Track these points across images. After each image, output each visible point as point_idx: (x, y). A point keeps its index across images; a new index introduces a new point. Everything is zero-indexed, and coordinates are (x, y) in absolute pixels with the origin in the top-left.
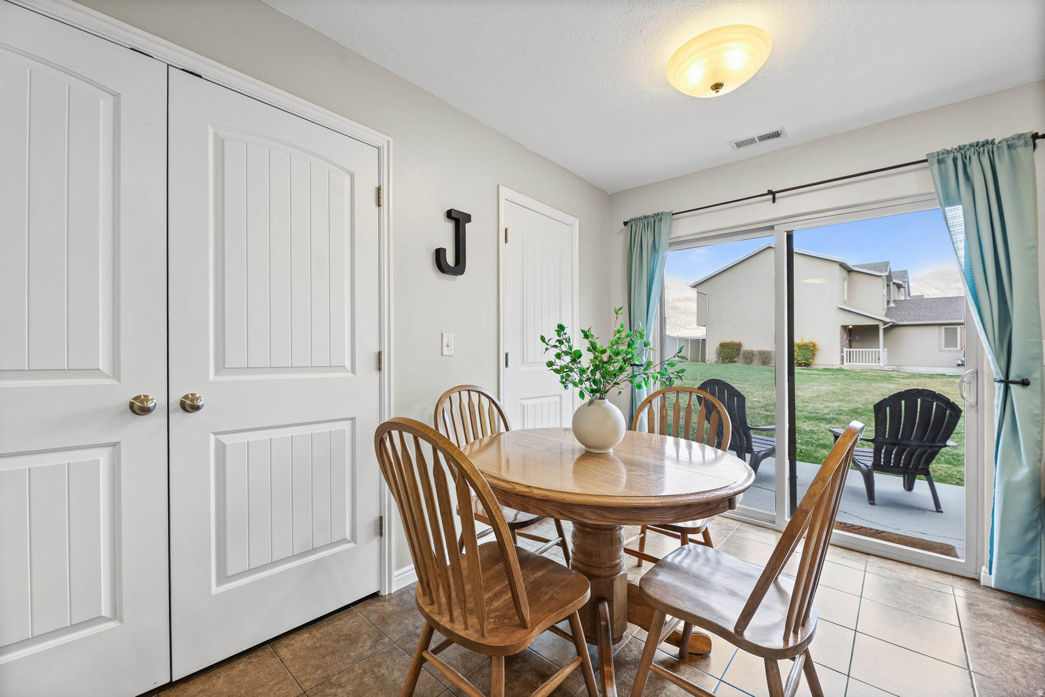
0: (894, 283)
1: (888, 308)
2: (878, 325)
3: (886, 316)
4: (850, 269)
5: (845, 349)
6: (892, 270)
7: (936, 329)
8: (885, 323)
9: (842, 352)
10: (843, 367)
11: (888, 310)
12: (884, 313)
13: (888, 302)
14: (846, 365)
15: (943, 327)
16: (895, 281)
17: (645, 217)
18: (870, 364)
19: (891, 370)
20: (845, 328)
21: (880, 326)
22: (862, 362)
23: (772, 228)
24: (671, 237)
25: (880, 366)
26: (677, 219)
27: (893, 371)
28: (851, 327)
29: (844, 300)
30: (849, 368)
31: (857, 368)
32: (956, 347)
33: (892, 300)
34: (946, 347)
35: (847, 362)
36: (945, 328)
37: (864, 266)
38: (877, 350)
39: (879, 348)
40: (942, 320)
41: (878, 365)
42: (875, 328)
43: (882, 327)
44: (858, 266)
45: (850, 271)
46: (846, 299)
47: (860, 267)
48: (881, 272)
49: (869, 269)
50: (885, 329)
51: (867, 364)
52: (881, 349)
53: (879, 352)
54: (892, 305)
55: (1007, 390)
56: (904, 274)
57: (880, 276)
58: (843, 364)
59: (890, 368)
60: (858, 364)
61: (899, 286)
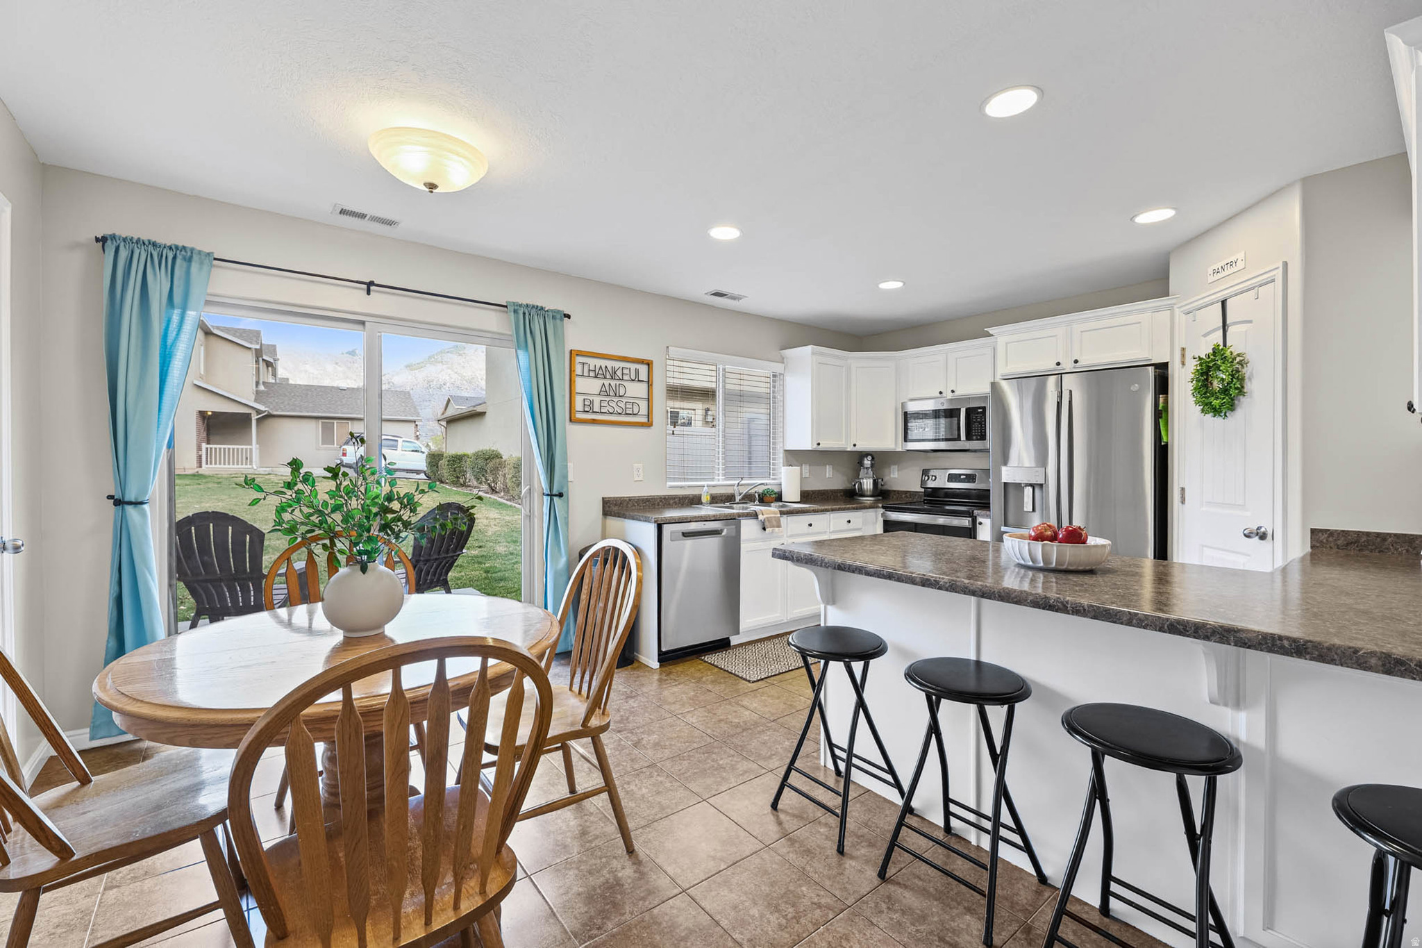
0: (263, 359)
1: (257, 391)
2: (251, 414)
3: (256, 400)
4: (208, 330)
5: (204, 446)
6: (263, 342)
7: (312, 423)
8: (258, 412)
9: (199, 448)
10: (201, 471)
11: (257, 393)
12: (253, 397)
13: (257, 384)
14: (206, 469)
15: (320, 421)
16: (265, 357)
17: (154, 245)
18: (240, 466)
19: (267, 473)
20: (202, 414)
21: (252, 415)
22: (229, 464)
23: (363, 323)
24: (209, 291)
25: (253, 468)
26: (220, 267)
27: (269, 474)
28: (210, 413)
29: (200, 374)
30: (211, 473)
31: (223, 473)
32: (334, 444)
33: (261, 382)
34: (322, 444)
35: (207, 464)
36: (322, 422)
37: (227, 330)
38: (249, 447)
39: (251, 444)
40: (319, 412)
41: (250, 467)
42: (247, 418)
43: (254, 417)
44: (218, 328)
45: (208, 333)
46: (202, 373)
47: (222, 331)
48: (251, 343)
49: (234, 335)
50: (258, 420)
51: (236, 466)
52: (254, 446)
53: (251, 449)
54: (262, 388)
55: (552, 500)
56: (273, 349)
57: (250, 348)
58: (201, 467)
59: (265, 471)
60: (222, 466)
61: (268, 364)
